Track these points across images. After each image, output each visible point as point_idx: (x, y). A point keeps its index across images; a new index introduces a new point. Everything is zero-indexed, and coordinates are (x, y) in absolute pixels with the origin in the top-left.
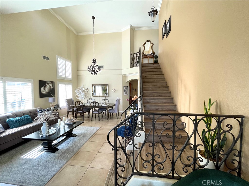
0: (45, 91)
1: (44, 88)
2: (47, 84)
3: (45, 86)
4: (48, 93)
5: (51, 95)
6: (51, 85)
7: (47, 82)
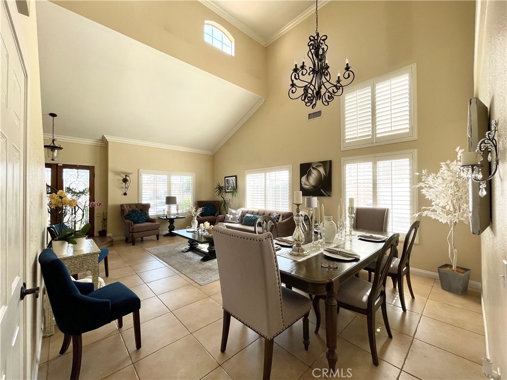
0: (307, 183)
1: (307, 177)
2: (313, 168)
3: (309, 174)
4: (313, 186)
5: (321, 192)
6: (321, 170)
7: (313, 165)
